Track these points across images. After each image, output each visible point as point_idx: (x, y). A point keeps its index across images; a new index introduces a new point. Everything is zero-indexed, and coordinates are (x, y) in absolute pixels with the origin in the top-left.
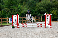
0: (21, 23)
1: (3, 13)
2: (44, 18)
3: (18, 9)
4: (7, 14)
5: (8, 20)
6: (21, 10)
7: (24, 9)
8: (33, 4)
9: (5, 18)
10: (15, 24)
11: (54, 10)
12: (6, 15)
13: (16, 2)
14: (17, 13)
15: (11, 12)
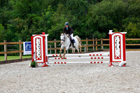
0: (51, 55)
1: (9, 31)
2: (107, 42)
3: (46, 19)
4: (20, 32)
5: (20, 46)
6: (53, 23)
7: (59, 21)
8: (82, 9)
9: (15, 43)
10: (39, 57)
11: (131, 23)
12: (15, 36)
13: (41, 4)
14: (42, 31)
15: (29, 27)
